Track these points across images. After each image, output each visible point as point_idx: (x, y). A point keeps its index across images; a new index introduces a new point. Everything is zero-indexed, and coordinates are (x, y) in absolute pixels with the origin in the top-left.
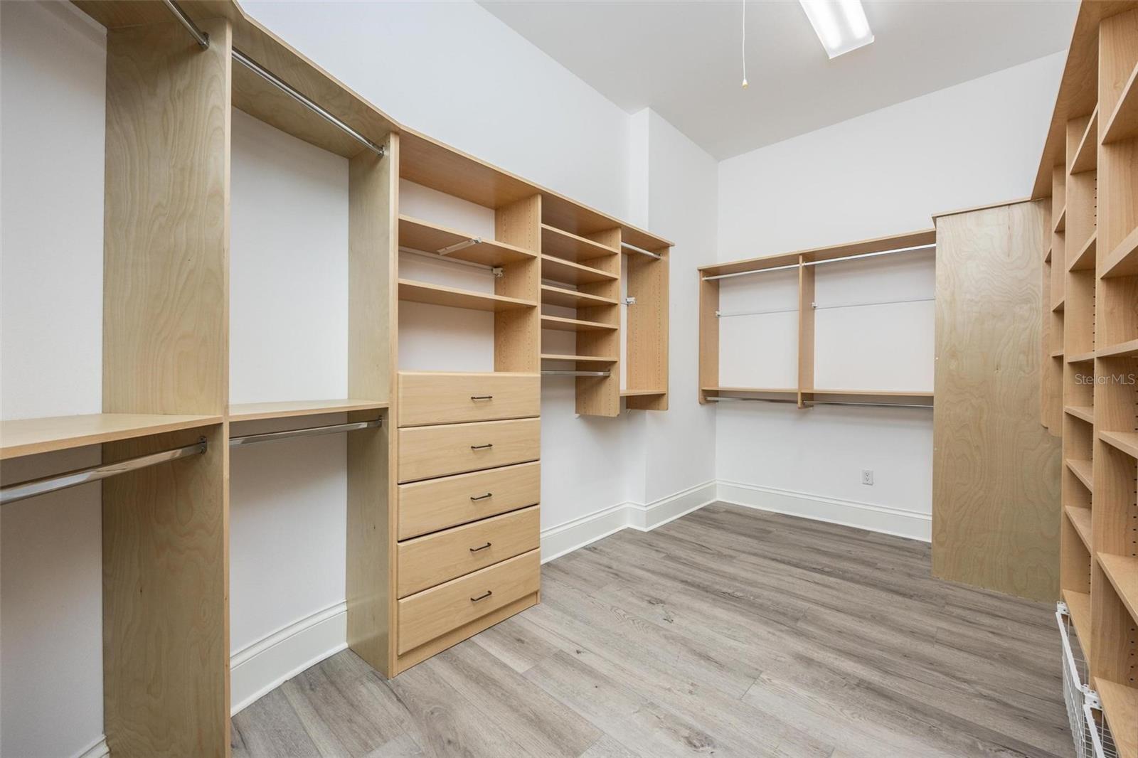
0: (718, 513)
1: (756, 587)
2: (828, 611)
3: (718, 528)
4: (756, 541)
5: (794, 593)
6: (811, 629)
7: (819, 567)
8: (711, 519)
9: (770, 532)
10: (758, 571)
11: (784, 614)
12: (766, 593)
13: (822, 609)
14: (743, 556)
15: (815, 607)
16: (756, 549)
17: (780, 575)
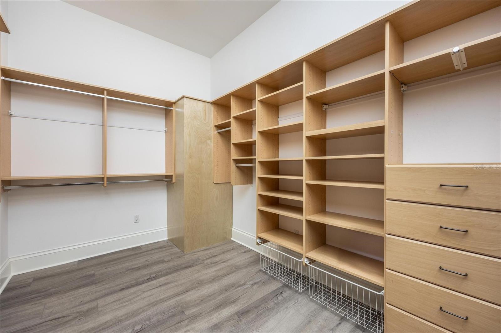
0: (29, 284)
1: (139, 314)
2: (184, 296)
3: (50, 295)
4: (94, 287)
5: (161, 300)
6: (194, 310)
7: (148, 277)
8: (31, 293)
9: (93, 275)
10: (125, 304)
11: (174, 315)
12: (149, 312)
13: (181, 297)
14: (100, 302)
15: (178, 298)
16: (101, 291)
17: (138, 296)
